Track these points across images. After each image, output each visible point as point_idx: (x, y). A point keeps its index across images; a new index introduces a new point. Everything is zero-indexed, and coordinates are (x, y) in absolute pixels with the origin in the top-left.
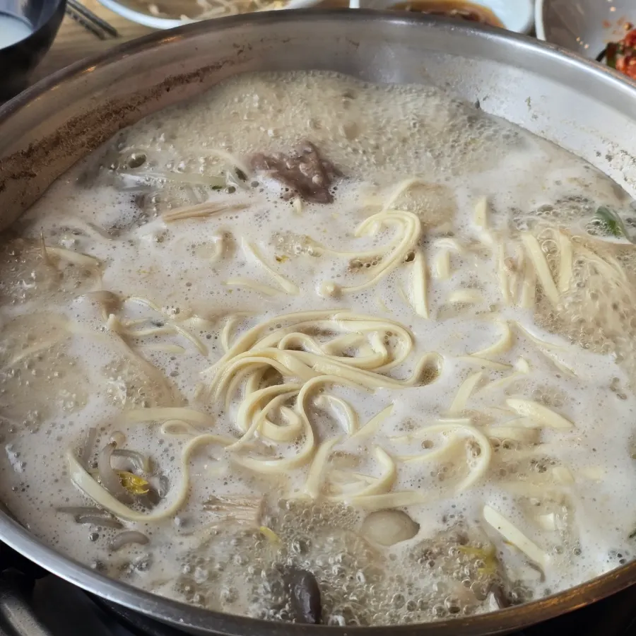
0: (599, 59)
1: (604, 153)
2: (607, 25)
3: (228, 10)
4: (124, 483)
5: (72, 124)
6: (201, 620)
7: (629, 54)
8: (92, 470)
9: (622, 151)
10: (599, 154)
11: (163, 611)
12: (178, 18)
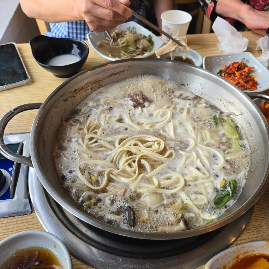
0: (218, 74)
1: (219, 99)
2: (220, 65)
3: (128, 57)
4: (91, 178)
5: (86, 84)
6: (105, 228)
7: (225, 73)
8: (83, 174)
9: (224, 99)
10: (218, 99)
11: (95, 224)
12: (115, 58)
